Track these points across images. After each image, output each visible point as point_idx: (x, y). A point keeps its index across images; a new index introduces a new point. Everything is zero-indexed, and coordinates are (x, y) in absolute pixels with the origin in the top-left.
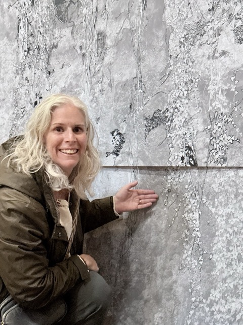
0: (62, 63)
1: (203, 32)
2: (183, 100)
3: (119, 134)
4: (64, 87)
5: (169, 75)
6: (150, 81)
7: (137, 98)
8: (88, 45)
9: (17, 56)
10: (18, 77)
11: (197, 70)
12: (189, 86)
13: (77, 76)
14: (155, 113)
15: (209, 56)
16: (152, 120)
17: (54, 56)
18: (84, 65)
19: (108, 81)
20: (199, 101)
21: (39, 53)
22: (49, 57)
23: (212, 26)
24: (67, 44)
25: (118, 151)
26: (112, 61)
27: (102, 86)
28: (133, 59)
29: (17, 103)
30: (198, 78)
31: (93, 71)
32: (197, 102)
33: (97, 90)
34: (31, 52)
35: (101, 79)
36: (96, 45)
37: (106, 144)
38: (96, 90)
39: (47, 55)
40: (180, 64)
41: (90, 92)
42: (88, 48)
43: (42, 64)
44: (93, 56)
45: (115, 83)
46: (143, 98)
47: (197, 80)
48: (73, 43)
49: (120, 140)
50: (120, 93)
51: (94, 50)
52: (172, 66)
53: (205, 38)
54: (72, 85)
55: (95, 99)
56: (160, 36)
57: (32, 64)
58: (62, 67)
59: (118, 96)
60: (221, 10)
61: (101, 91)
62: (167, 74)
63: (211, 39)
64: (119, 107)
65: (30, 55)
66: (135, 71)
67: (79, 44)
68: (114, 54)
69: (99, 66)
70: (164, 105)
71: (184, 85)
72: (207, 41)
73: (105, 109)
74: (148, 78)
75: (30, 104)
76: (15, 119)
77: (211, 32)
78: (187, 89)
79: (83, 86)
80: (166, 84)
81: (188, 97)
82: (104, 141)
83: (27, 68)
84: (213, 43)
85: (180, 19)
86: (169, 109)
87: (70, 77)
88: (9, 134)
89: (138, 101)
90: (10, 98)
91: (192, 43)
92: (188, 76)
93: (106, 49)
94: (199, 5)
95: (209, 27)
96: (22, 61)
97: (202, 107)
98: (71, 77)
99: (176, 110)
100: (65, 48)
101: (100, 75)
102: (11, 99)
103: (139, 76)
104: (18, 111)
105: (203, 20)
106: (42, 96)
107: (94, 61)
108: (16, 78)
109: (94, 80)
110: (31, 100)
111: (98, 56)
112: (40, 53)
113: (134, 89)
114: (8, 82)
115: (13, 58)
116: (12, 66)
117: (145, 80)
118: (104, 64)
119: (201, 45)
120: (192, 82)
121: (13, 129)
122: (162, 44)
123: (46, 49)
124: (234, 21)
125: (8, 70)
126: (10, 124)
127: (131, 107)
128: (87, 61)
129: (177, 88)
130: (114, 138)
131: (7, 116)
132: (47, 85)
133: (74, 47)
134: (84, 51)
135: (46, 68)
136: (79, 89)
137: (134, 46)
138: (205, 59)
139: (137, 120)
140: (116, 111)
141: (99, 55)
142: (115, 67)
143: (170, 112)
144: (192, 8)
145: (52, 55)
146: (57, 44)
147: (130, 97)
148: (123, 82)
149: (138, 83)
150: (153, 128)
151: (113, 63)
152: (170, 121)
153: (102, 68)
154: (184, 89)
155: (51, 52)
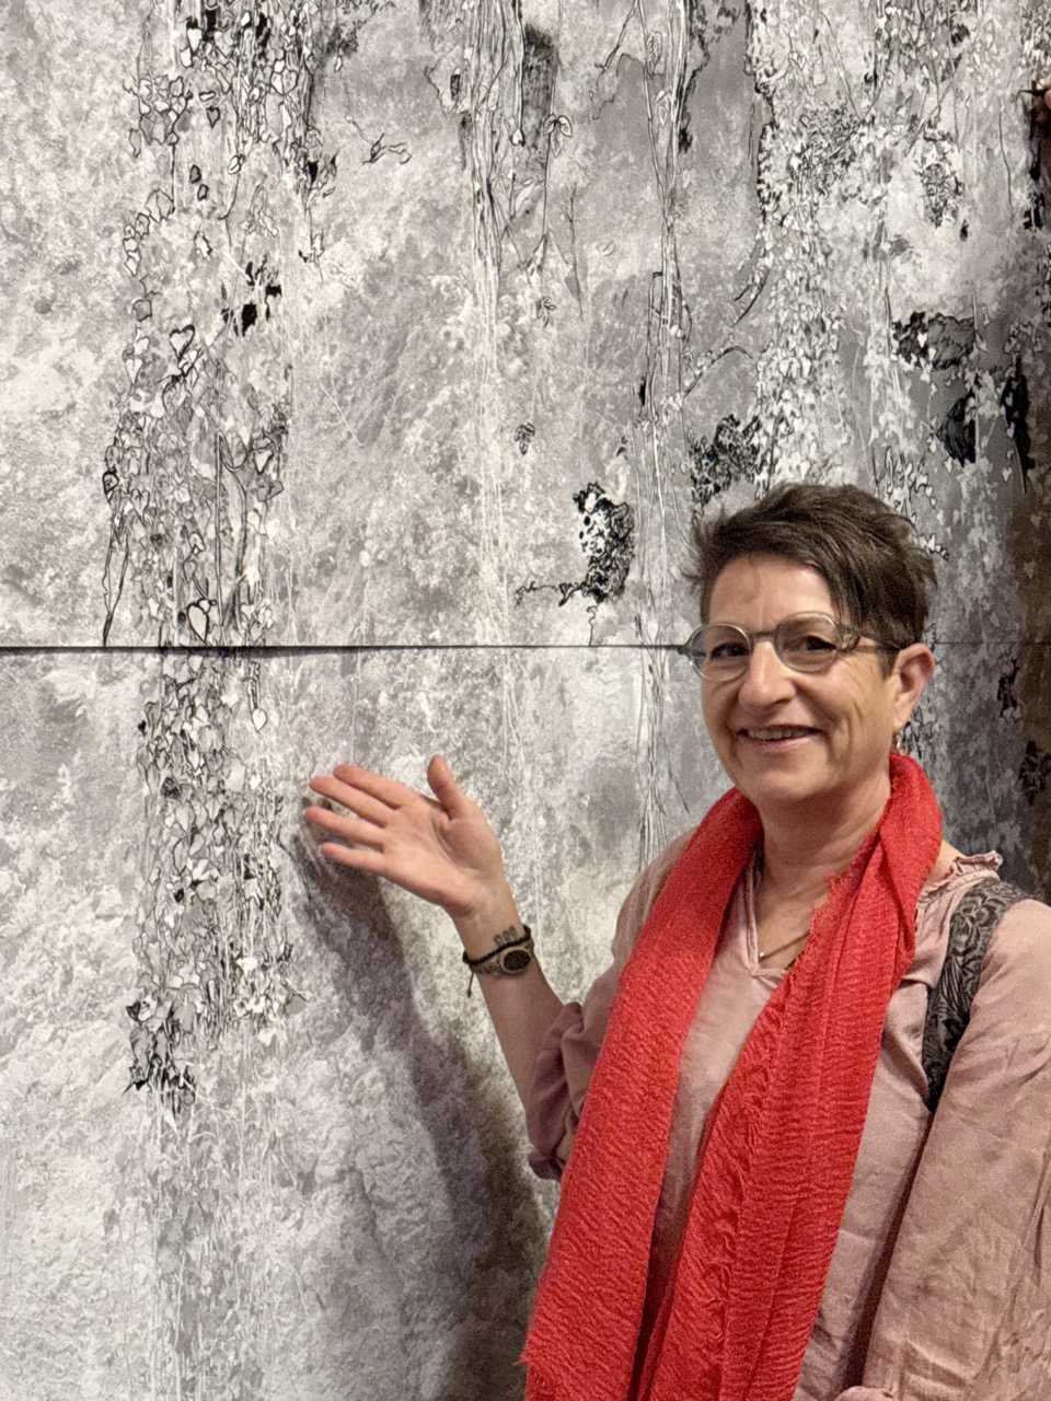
0: (372, 136)
1: (849, 153)
2: (800, 393)
3: (605, 504)
4: (382, 258)
5: (762, 285)
6: (704, 297)
7: (665, 358)
8: (485, 83)
9: (147, 36)
10: (147, 153)
11: (837, 289)
12: (815, 340)
13: (438, 213)
14: (720, 428)
15: (867, 244)
16: (712, 455)
17: (335, 93)
18: (468, 172)
19: (566, 270)
20: (843, 401)
21: (263, 55)
22: (311, 89)
23: (872, 140)
24: (398, 52)
25: (602, 580)
26: (581, 183)
27: (544, 287)
28: (649, 194)
29: (148, 297)
30: (838, 318)
31: (506, 207)
32: (839, 406)
33: (525, 300)
34: (223, 40)
35: (539, 254)
36: (518, 92)
37: (558, 547)
38: (519, 297)
39: (304, 77)
40: (790, 250)
41: (499, 303)
42: (483, 93)
43: (279, 117)
44: (504, 141)
45: (591, 284)
46: (685, 361)
47: (835, 326)
48: (422, 50)
49: (607, 531)
50: (611, 328)
51: (508, 113)
52: (772, 256)
53: (854, 177)
54: (417, 256)
55: (518, 337)
56: (734, 125)
57: (223, 103)
58: (374, 158)
59: (602, 339)
60: (893, 93)
61: (543, 305)
62: (757, 280)
63: (868, 185)
64: (604, 385)
65: (216, 50)
66: (657, 245)
67: (447, 66)
68: (585, 154)
69: (527, 192)
70: (746, 403)
71: (801, 334)
72: (859, 190)
73: (552, 390)
74: (701, 286)
75: (219, 317)
76: (135, 385)
77: (868, 162)
78: (809, 353)
79: (465, 269)
80: (754, 321)
81: (811, 384)
82: (552, 531)
83: (199, 120)
84: (876, 202)
85: (793, 82)
86: (762, 419)
87: (406, 215)
88: (102, 470)
89: (665, 370)
90: (111, 265)
91: (820, 185)
92: (810, 303)
93: (556, 122)
94: (842, 49)
95: (865, 141)
96: (173, 74)
97: (853, 425)
98: (413, 215)
99: (782, 427)
100: (387, 63)
101: (534, 232)
102: (112, 270)
103: (671, 271)
104: (154, 342)
105: (850, 111)
106: (280, 280)
107: (508, 161)
108: (136, 155)
109: (511, 249)
110: (223, 290)
111: (523, 143)
112: (271, 56)
113: (655, 321)
114: (93, 170)
115: (122, 45)
116: (118, 88)
117: (693, 291)
118: (551, 188)
119: (845, 199)
120: (823, 330)
121: (127, 439)
122: (737, 162)
123: (298, 42)
124: (920, 143)
125: (93, 105)
126: (105, 410)
127: (642, 394)
128: (480, 155)
129: (782, 343)
130: (587, 521)
131: (88, 365)
132: (303, 231)
133: (428, 73)
134: (466, 104)
135: (297, 143)
136: (447, 279)
137: (655, 140)
138: (857, 250)
139: (663, 455)
140: (592, 403)
141: (529, 142)
142: (591, 211)
143: (766, 434)
144: (825, 54)
145: (328, 82)
146: (353, 33)
147: (642, 350)
148: (618, 283)
149: (671, 296)
150: (717, 489)
151: (583, 190)
152: (765, 468)
153: (540, 205)
154: (801, 352)
155: (322, 65)
